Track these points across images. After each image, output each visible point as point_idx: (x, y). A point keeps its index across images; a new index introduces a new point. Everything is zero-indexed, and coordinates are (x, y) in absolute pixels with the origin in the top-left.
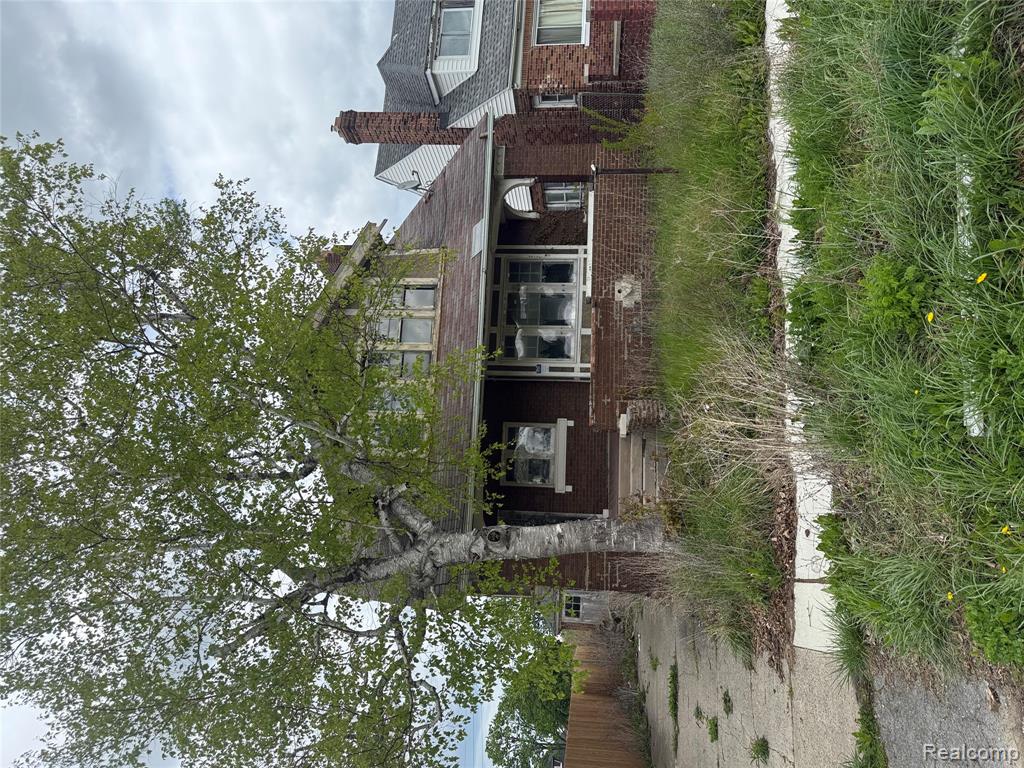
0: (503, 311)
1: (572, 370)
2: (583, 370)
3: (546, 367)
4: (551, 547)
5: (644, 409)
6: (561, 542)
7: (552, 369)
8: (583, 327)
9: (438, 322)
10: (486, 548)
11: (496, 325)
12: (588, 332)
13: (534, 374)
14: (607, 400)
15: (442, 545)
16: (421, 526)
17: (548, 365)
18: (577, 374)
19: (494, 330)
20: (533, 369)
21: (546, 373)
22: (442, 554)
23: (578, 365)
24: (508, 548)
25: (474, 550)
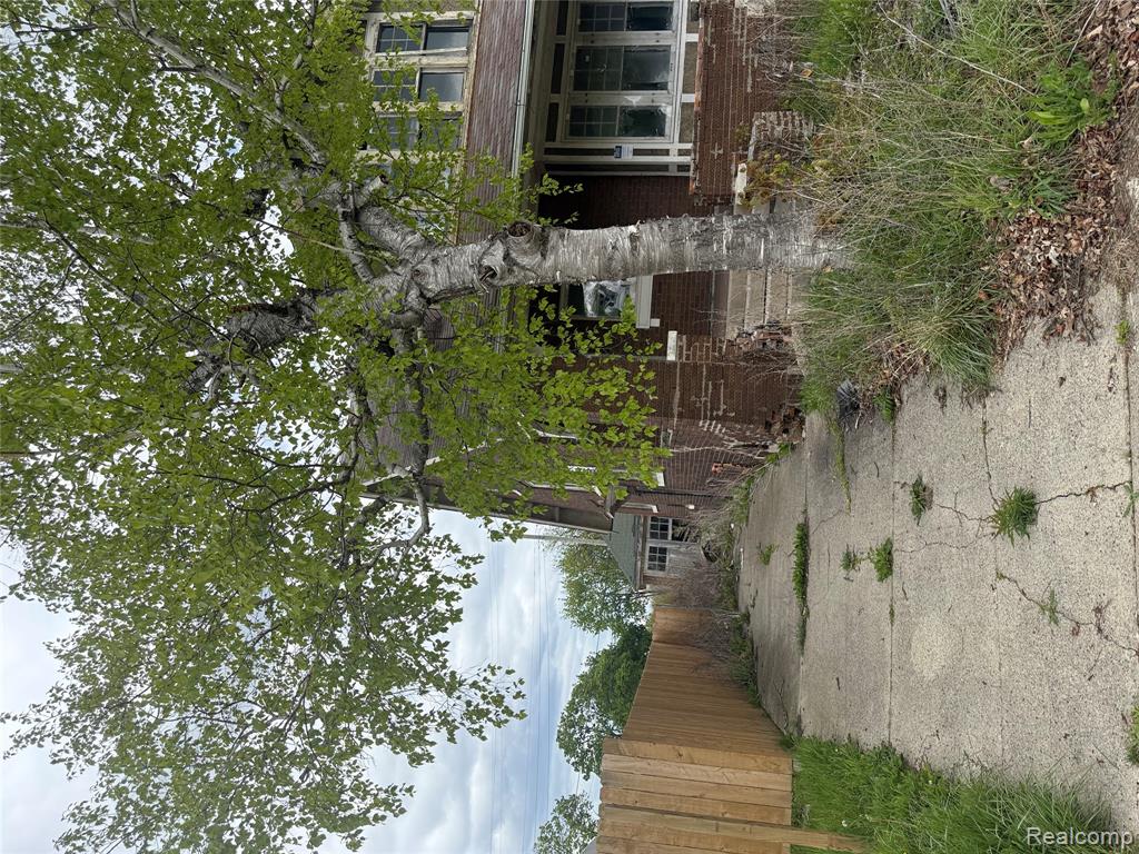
0: (569, 72)
1: (666, 153)
2: (682, 153)
3: (629, 149)
4: (618, 255)
5: (779, 124)
6: (634, 248)
7: (637, 152)
8: (684, 92)
9: (472, 71)
10: (507, 257)
11: (558, 92)
12: (692, 98)
13: (611, 159)
14: (717, 152)
15: (435, 261)
16: (404, 239)
17: (631, 147)
18: (674, 158)
19: (555, 98)
20: (610, 152)
21: (628, 157)
22: (436, 275)
23: (676, 146)
24: (544, 256)
25: (486, 262)
